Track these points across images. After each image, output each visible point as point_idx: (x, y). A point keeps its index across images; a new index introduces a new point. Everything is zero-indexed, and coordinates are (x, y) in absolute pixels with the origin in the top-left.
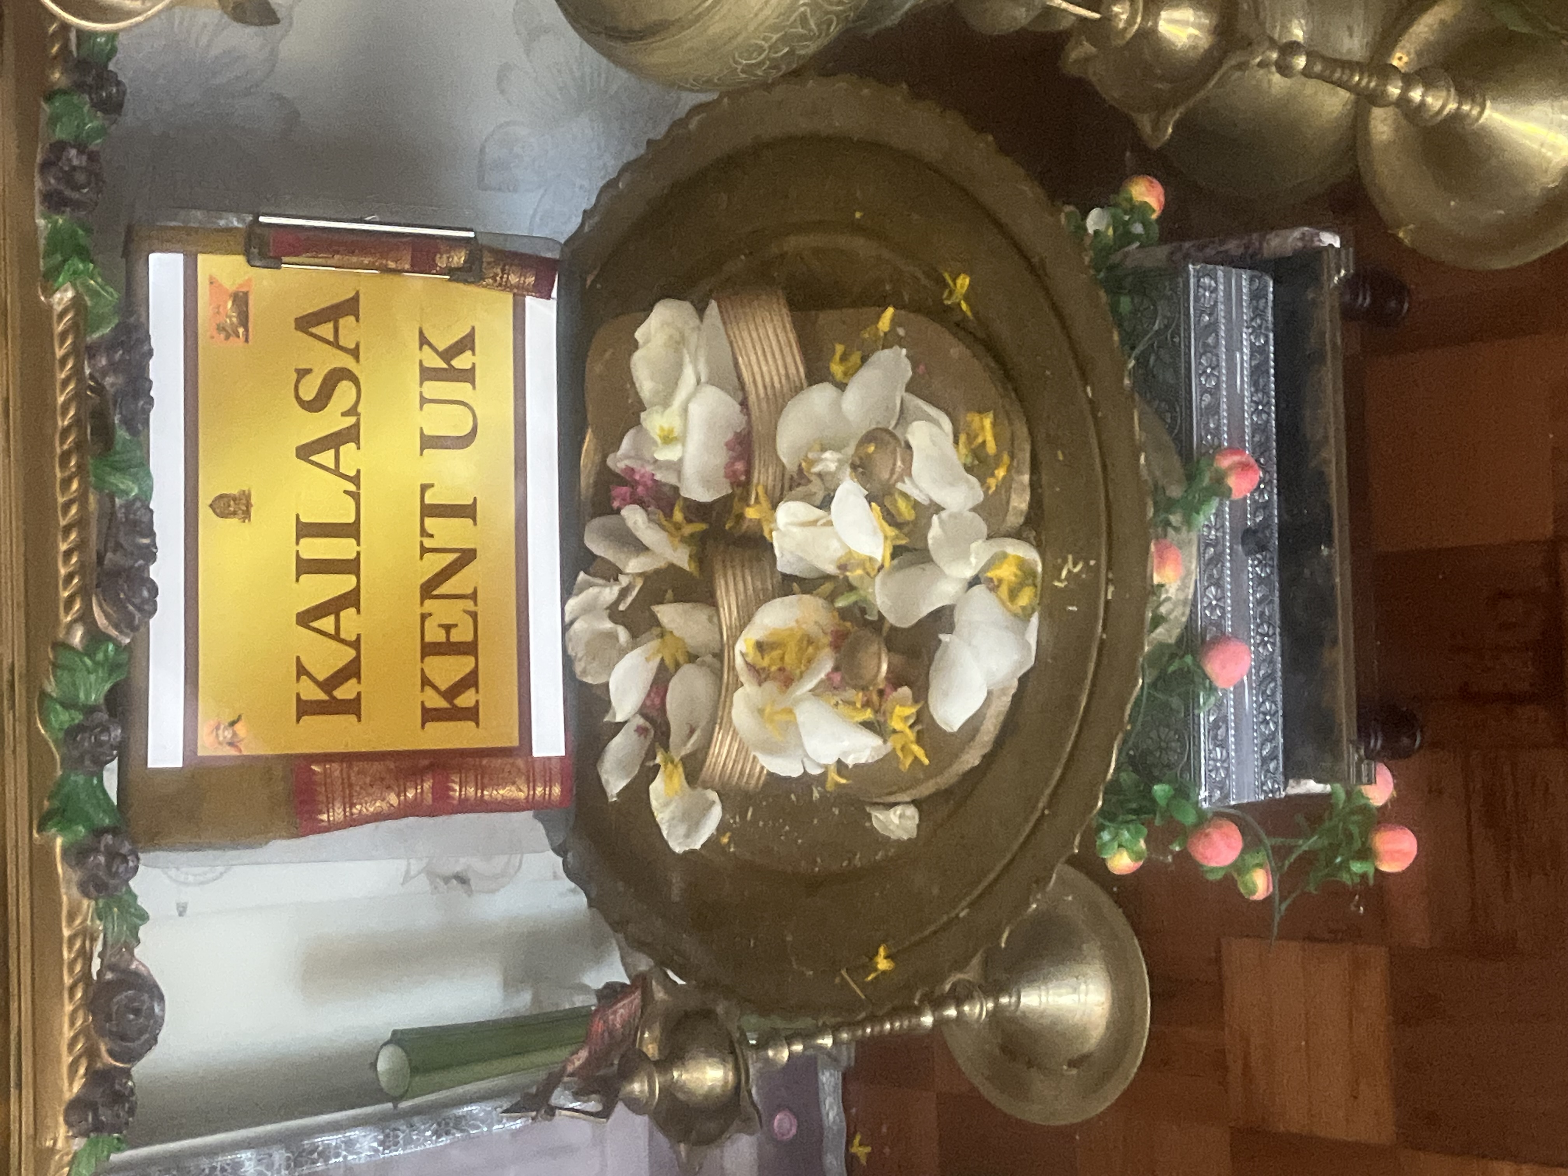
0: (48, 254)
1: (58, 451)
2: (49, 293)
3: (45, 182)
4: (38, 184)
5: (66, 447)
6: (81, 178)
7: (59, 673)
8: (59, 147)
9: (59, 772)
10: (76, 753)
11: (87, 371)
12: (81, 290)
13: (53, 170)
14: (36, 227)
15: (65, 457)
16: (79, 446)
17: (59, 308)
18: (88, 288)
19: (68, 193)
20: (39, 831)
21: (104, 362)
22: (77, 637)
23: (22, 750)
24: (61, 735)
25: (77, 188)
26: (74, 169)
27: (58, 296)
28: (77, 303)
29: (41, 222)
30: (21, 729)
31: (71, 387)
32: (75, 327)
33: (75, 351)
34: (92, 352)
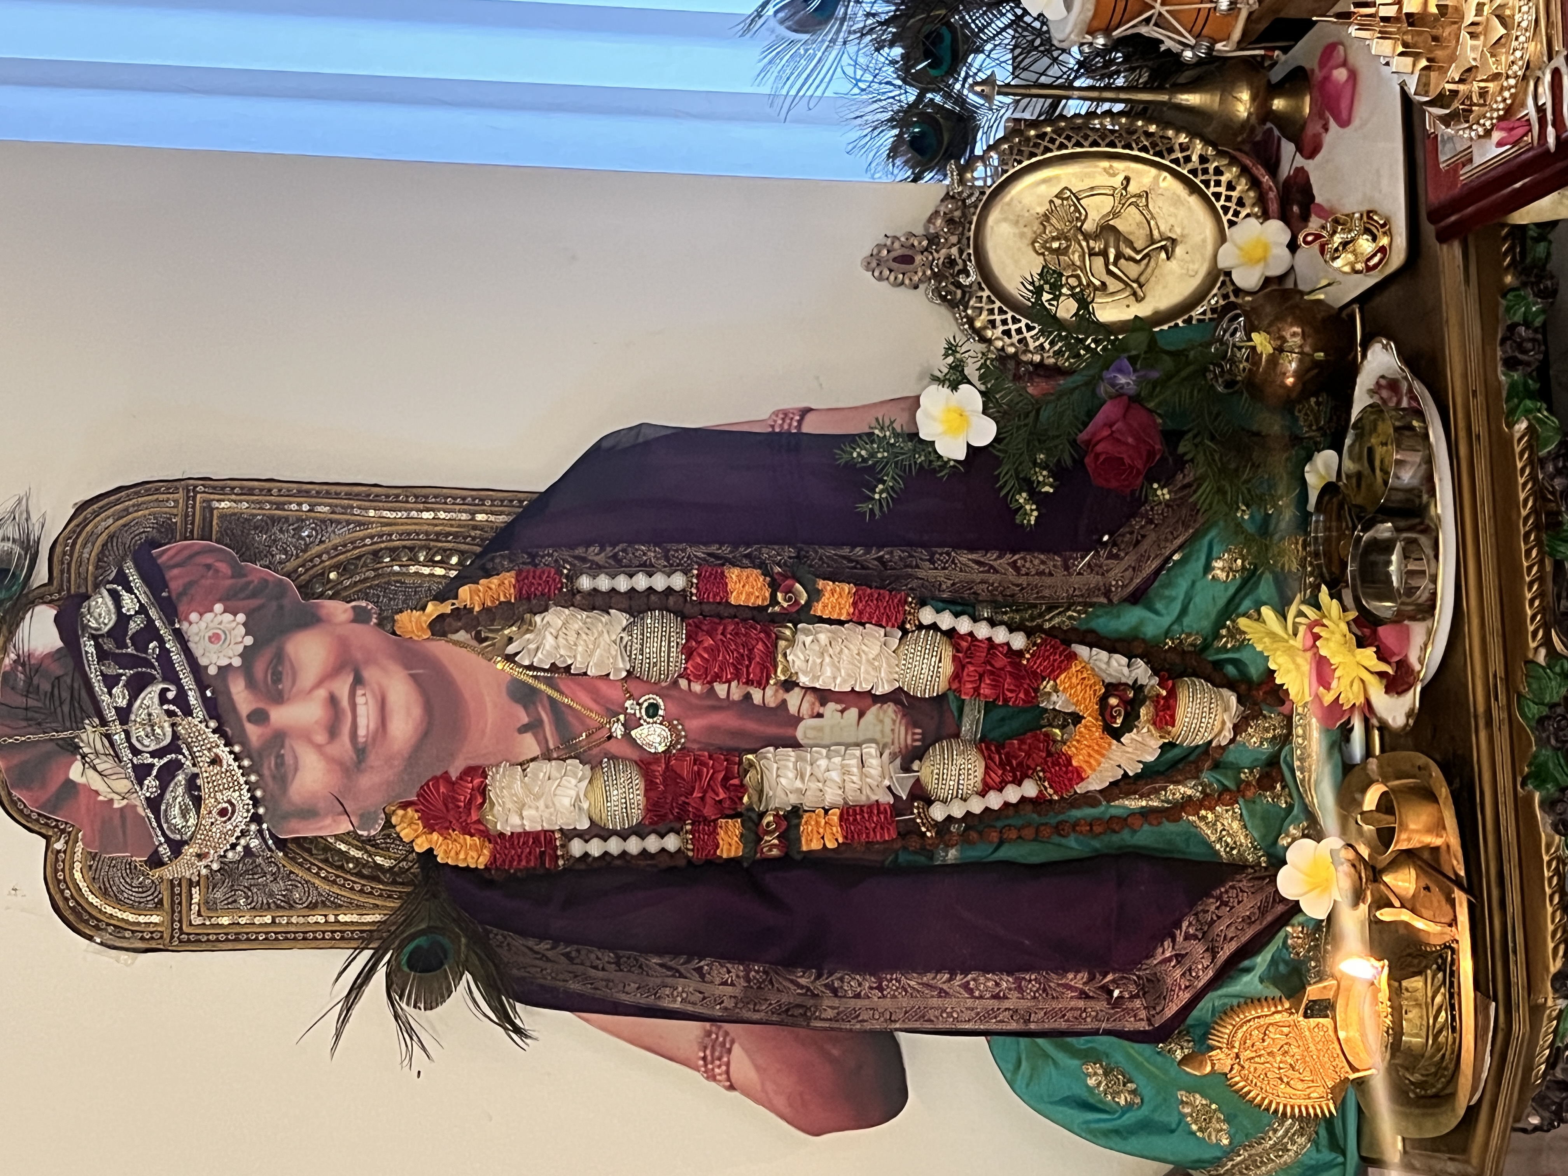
0: (1508, 401)
1: (1522, 533)
2: (1510, 426)
3: (1504, 352)
4: (1499, 353)
5: (1527, 529)
6: (1529, 345)
7: (1530, 680)
8: (1512, 328)
9: (1534, 749)
10: (1544, 735)
11: (1540, 477)
12: (1533, 422)
13: (1509, 343)
14: (1499, 382)
15: (1527, 535)
16: (1537, 527)
17: (1517, 436)
18: (1539, 420)
19: (1520, 356)
20: (1522, 786)
21: (1551, 468)
22: (1541, 657)
23: (1506, 728)
24: (1533, 724)
25: (1525, 352)
26: (1524, 340)
27: (1517, 427)
28: (1530, 429)
29: (1503, 378)
30: (1504, 715)
31: (1529, 486)
32: (1530, 446)
33: (1530, 461)
34: (1542, 462)
